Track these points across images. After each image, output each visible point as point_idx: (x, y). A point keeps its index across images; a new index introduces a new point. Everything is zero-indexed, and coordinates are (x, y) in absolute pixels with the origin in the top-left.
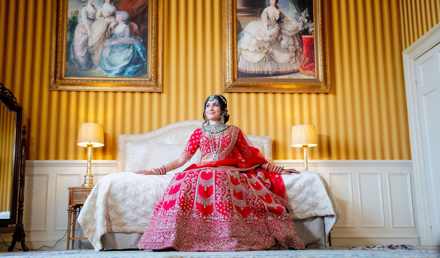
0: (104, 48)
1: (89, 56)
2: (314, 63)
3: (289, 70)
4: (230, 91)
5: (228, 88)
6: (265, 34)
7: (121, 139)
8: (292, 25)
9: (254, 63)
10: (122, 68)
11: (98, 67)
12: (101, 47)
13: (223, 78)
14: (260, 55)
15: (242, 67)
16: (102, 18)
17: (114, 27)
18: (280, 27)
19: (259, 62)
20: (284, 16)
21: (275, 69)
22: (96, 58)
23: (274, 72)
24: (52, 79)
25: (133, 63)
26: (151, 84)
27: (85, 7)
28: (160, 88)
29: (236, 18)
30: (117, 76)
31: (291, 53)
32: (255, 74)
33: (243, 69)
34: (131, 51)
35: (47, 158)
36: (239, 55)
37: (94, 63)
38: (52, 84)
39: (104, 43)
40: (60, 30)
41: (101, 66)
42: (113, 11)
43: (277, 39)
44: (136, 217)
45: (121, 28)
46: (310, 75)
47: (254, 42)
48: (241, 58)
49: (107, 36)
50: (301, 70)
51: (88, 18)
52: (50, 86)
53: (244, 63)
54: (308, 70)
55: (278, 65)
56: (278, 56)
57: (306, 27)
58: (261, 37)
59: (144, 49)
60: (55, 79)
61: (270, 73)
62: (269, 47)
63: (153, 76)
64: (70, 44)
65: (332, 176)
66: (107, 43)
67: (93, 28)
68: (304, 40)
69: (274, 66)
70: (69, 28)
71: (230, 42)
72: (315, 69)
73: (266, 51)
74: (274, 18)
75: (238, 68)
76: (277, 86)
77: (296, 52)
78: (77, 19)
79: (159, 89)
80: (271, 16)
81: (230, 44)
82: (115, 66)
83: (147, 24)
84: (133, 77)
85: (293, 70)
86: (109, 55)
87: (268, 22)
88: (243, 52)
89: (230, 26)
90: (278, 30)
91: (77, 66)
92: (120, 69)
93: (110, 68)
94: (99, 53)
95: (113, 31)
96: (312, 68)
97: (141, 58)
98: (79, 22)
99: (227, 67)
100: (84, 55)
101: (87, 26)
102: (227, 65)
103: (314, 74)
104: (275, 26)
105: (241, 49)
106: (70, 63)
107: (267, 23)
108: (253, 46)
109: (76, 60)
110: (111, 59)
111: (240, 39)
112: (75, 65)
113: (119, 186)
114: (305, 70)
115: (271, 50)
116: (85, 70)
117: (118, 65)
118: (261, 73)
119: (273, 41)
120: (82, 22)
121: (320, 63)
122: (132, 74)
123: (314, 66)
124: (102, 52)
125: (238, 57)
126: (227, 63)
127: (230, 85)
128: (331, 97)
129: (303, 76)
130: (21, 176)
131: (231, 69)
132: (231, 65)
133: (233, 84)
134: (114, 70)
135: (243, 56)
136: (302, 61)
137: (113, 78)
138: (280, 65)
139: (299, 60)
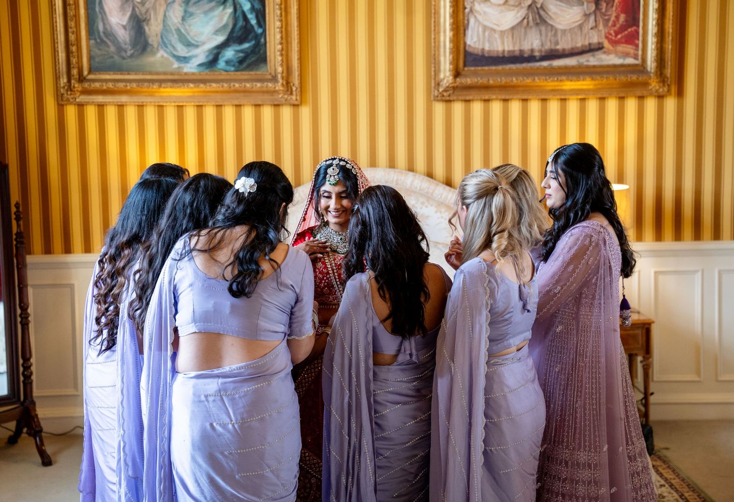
1: (138, 24)
2: (638, 26)
3: (579, 45)
4: (448, 98)
5: (443, 91)
9: (501, 32)
10: (210, 51)
11: (160, 48)
12: (163, 2)
13: (433, 69)
14: (514, 12)
15: (475, 42)
19: (513, 29)
21: (549, 44)
22: (153, 29)
23: (546, 51)
24: (61, 80)
25: (235, 39)
26: (277, 88)
28: (296, 96)
30: (202, 69)
31: (585, 4)
32: (504, 57)
33: (477, 46)
34: (230, 10)
36: (469, 13)
37: (150, 41)
38: (63, 91)
41: (167, 47)
46: (627, 55)
48: (472, 21)
50: (606, 44)
52: (59, 95)
53: (478, 31)
54: (622, 43)
55: (555, 35)
56: (555, 13)
59: (257, 5)
60: (69, 81)
61: (537, 54)
63: (281, 72)
65: (660, 277)
69: (547, 36)
72: (638, 39)
75: (465, 43)
76: (551, 85)
77: (597, 2)
79: (294, 97)
82: (197, 46)
84: (237, 71)
85: (590, 44)
86: (181, 22)
88: (477, 7)
91: (112, 49)
92: (207, 54)
93: (186, 51)
94: (160, 17)
97: (252, 26)
99: (442, 44)
100: (127, 25)
102: (442, 38)
103: (636, 52)
106: (99, 40)
109: (110, 34)
110: (186, 29)
112: (108, 46)
116: (131, 56)
117: (204, 43)
118: (517, 53)
121: (652, 28)
122: (234, 66)
123: (638, 33)
124: (165, 15)
125: (466, 18)
126: (442, 34)
127: (448, 87)
128: (670, 104)
129: (611, 59)
130: (21, 307)
131: (450, 49)
132: (450, 42)
133: (455, 85)
134: (195, 56)
135: (477, 15)
136: (610, 23)
137: (193, 74)
138: (559, 34)
139: (604, 20)
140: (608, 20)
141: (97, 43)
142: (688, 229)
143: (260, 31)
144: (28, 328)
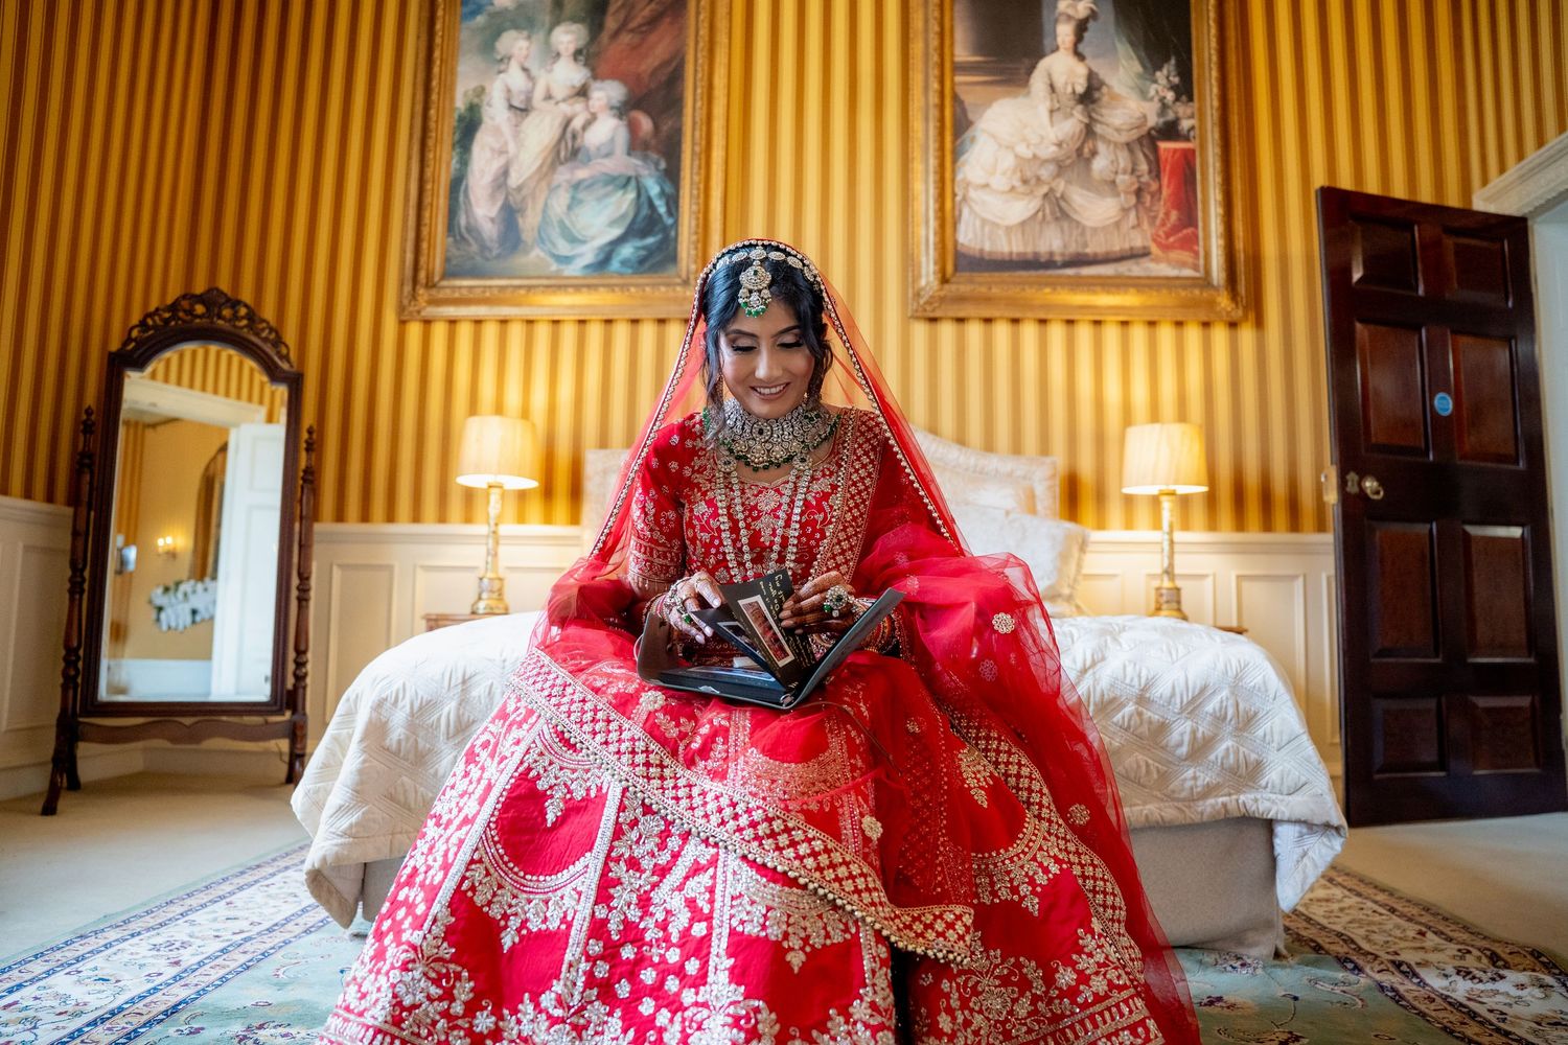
0: (552, 190)
1: (510, 216)
2: (1196, 227)
3: (1117, 248)
4: (932, 315)
5: (925, 303)
6: (1042, 138)
7: (593, 461)
8: (1126, 111)
9: (1007, 227)
10: (601, 249)
11: (535, 245)
12: (545, 188)
13: (911, 275)
14: (1025, 202)
15: (970, 240)
16: (550, 105)
17: (585, 128)
18: (1090, 117)
19: (1023, 224)
20: (1102, 84)
21: (1074, 246)
22: (529, 222)
23: (1071, 255)
24: (405, 287)
25: (636, 232)
27: (502, 75)
29: (953, 89)
30: (588, 271)
32: (1011, 261)
33: (972, 245)
34: (631, 195)
35: (390, 518)
36: (960, 202)
37: (523, 237)
38: (406, 302)
39: (556, 176)
40: (431, 143)
41: (544, 244)
42: (583, 81)
43: (1079, 152)
45: (606, 131)
46: (1183, 265)
47: (1008, 161)
48: (966, 212)
49: (563, 154)
50: (1154, 249)
51: (511, 107)
52: (401, 309)
53: (974, 225)
54: (1176, 248)
55: (1083, 234)
56: (1081, 206)
57: (1171, 116)
58: (1028, 146)
59: (669, 189)
60: (414, 289)
61: (1058, 258)
62: (1054, 178)
64: (457, 184)
65: (1246, 585)
66: (563, 175)
67: (522, 135)
68: (1163, 155)
69: (1070, 235)
70: (457, 137)
71: (933, 162)
72: (1197, 243)
73: (1045, 189)
74: (1069, 90)
75: (956, 242)
76: (1080, 298)
77: (1139, 193)
78: (479, 112)
80: (1059, 82)
81: (931, 169)
82: (583, 242)
83: (679, 113)
84: (635, 273)
85: (1132, 249)
86: (566, 212)
87: (1052, 100)
88: (973, 194)
89: (933, 113)
90: (1082, 126)
91: (474, 248)
92: (596, 252)
93: (570, 248)
94: (540, 206)
95: (579, 140)
96: (1189, 243)
97: (660, 216)
98: (486, 119)
99: (923, 240)
100: (496, 217)
101: (507, 130)
102: (923, 233)
103: (1196, 261)
104: (1075, 112)
105: (968, 184)
106: (458, 238)
107: (1048, 104)
108: (1004, 173)
109: (473, 230)
110: (571, 221)
111: (963, 153)
112: (469, 245)
113: (443, 675)
114: (1165, 248)
115: (1060, 186)
116: (498, 256)
117: (593, 238)
118: (1030, 257)
119: (1068, 158)
120: (492, 119)
121: (1215, 226)
122: (632, 267)
123: (1196, 237)
124: (546, 205)
125: (957, 208)
126: (923, 228)
127: (931, 297)
128: (1247, 335)
129: (1164, 270)
130: (300, 575)
131: (935, 244)
132: (935, 234)
133: (942, 293)
134: (580, 255)
135: (973, 204)
136: (1158, 222)
137: (576, 278)
138: (1088, 233)
139: (1149, 217)
140: (1155, 217)
141: (456, 241)
142: (1280, 515)
143: (669, 221)
144: (307, 607)
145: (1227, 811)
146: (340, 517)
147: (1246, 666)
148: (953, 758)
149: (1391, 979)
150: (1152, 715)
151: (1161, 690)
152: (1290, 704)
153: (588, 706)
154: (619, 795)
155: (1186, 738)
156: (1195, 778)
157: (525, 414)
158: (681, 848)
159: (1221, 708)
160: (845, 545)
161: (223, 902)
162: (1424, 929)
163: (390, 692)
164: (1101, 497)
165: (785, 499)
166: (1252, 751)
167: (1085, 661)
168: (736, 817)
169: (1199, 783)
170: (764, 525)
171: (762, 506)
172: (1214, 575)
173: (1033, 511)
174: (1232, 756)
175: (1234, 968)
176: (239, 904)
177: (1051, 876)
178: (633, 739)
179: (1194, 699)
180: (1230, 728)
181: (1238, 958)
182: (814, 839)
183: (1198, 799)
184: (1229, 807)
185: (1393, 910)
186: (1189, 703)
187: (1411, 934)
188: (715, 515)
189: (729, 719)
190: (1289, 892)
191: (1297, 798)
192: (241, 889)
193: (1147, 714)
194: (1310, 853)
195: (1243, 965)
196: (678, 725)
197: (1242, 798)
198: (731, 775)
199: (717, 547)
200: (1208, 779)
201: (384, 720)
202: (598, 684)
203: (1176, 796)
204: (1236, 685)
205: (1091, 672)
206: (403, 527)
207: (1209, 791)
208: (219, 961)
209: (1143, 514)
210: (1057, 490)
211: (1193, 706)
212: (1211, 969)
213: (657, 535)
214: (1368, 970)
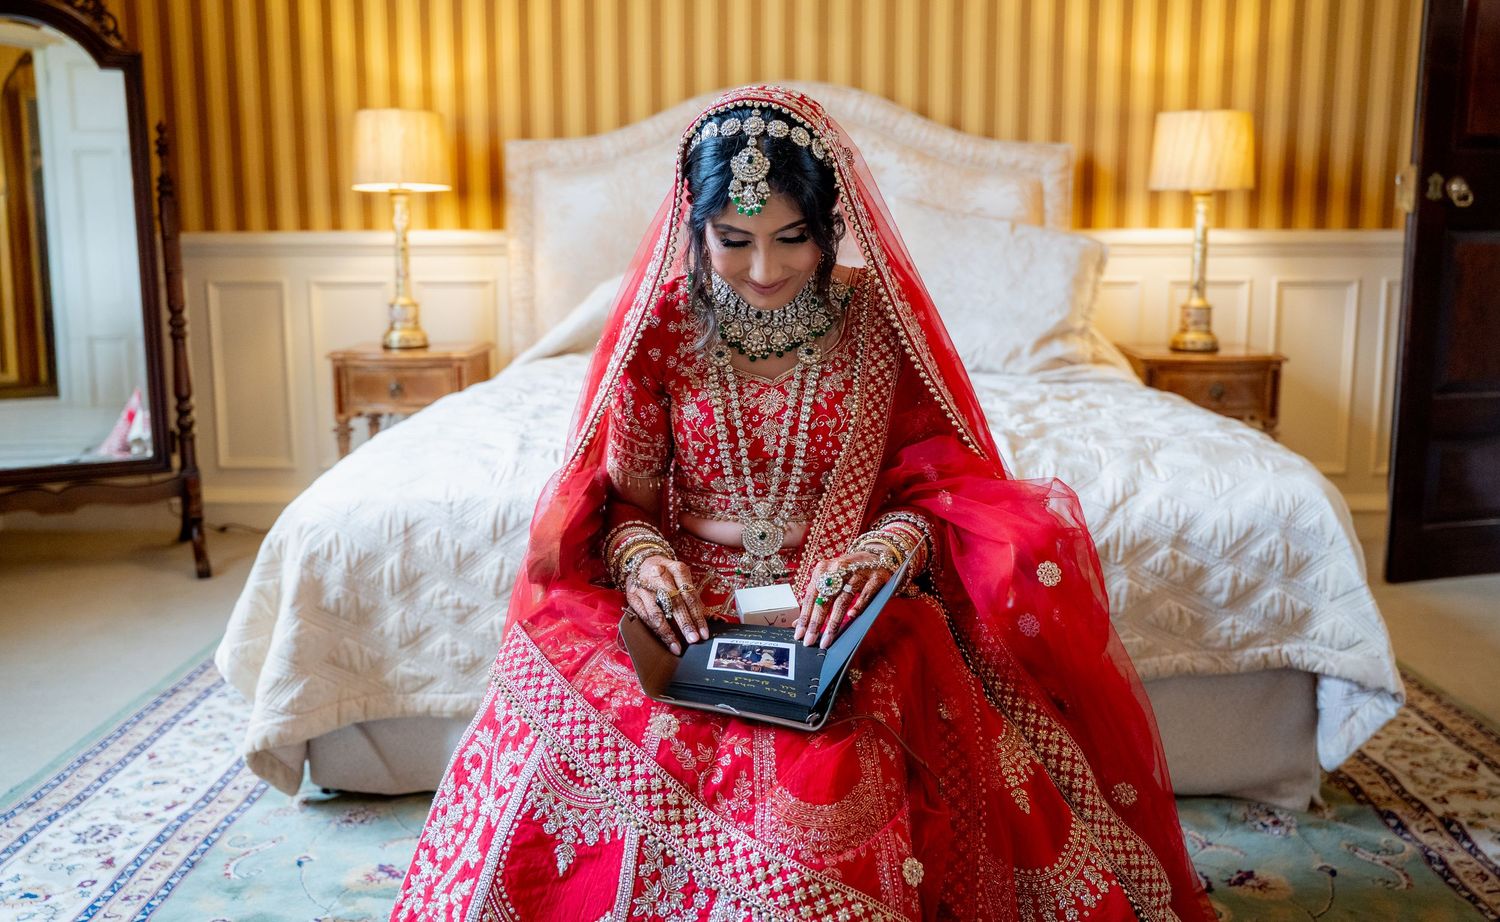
7: (515, 154)
35: (272, 224)
44: (472, 653)
65: (1289, 293)
113: (381, 522)
130: (171, 307)
144: (184, 345)
145: (1267, 662)
146: (209, 224)
147: (1301, 504)
148: (990, 749)
149: (1438, 842)
150: (1190, 559)
151: (1201, 532)
152: (1349, 551)
153: (593, 729)
154: (635, 843)
155: (1227, 585)
156: (1233, 627)
157: (427, 103)
158: (709, 906)
159: (1269, 552)
160: (864, 455)
161: (144, 756)
162: (1476, 760)
163: (320, 546)
164: (1121, 188)
165: (791, 403)
166: (1302, 599)
167: (1115, 496)
168: (769, 879)
169: (1239, 632)
170: (766, 431)
171: (764, 409)
172: (1251, 282)
173: (1040, 219)
174: (1277, 607)
175: (1265, 826)
176: (163, 757)
177: (1099, 897)
178: (647, 776)
179: (1238, 542)
180: (1277, 575)
181: (1270, 814)
182: (853, 902)
183: (1235, 649)
184: (1270, 658)
185: (1440, 727)
186: (1232, 547)
187: (1461, 767)
188: (710, 421)
189: (751, 747)
190: (1333, 749)
191: (1349, 656)
192: (161, 731)
193: (1184, 557)
194: (1359, 714)
195: (1276, 823)
196: (695, 753)
197: (1286, 648)
198: (758, 816)
199: (713, 457)
200: (1248, 629)
201: (317, 577)
202: (600, 693)
203: (1211, 645)
204: (1288, 526)
205: (1120, 510)
206: (288, 236)
207: (1249, 640)
208: (158, 856)
209: (1171, 209)
210: (1071, 184)
211: (1236, 550)
212: (1240, 828)
213: (637, 430)
214: (1413, 828)
